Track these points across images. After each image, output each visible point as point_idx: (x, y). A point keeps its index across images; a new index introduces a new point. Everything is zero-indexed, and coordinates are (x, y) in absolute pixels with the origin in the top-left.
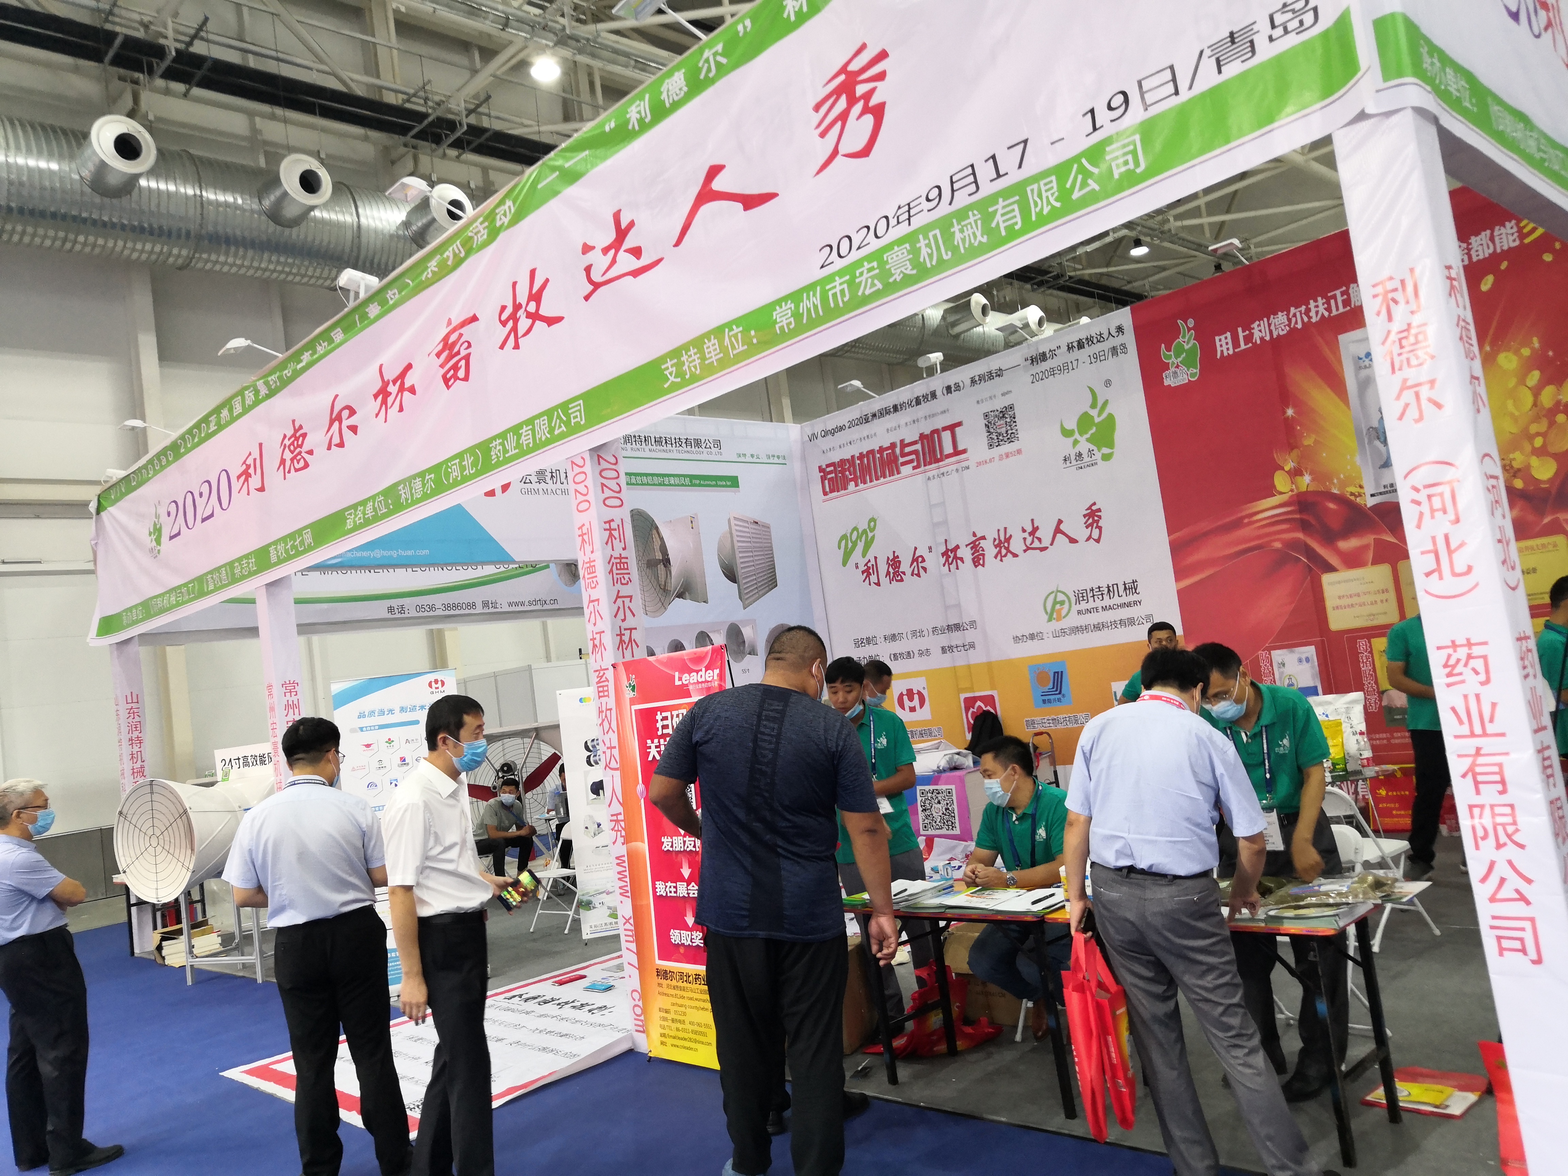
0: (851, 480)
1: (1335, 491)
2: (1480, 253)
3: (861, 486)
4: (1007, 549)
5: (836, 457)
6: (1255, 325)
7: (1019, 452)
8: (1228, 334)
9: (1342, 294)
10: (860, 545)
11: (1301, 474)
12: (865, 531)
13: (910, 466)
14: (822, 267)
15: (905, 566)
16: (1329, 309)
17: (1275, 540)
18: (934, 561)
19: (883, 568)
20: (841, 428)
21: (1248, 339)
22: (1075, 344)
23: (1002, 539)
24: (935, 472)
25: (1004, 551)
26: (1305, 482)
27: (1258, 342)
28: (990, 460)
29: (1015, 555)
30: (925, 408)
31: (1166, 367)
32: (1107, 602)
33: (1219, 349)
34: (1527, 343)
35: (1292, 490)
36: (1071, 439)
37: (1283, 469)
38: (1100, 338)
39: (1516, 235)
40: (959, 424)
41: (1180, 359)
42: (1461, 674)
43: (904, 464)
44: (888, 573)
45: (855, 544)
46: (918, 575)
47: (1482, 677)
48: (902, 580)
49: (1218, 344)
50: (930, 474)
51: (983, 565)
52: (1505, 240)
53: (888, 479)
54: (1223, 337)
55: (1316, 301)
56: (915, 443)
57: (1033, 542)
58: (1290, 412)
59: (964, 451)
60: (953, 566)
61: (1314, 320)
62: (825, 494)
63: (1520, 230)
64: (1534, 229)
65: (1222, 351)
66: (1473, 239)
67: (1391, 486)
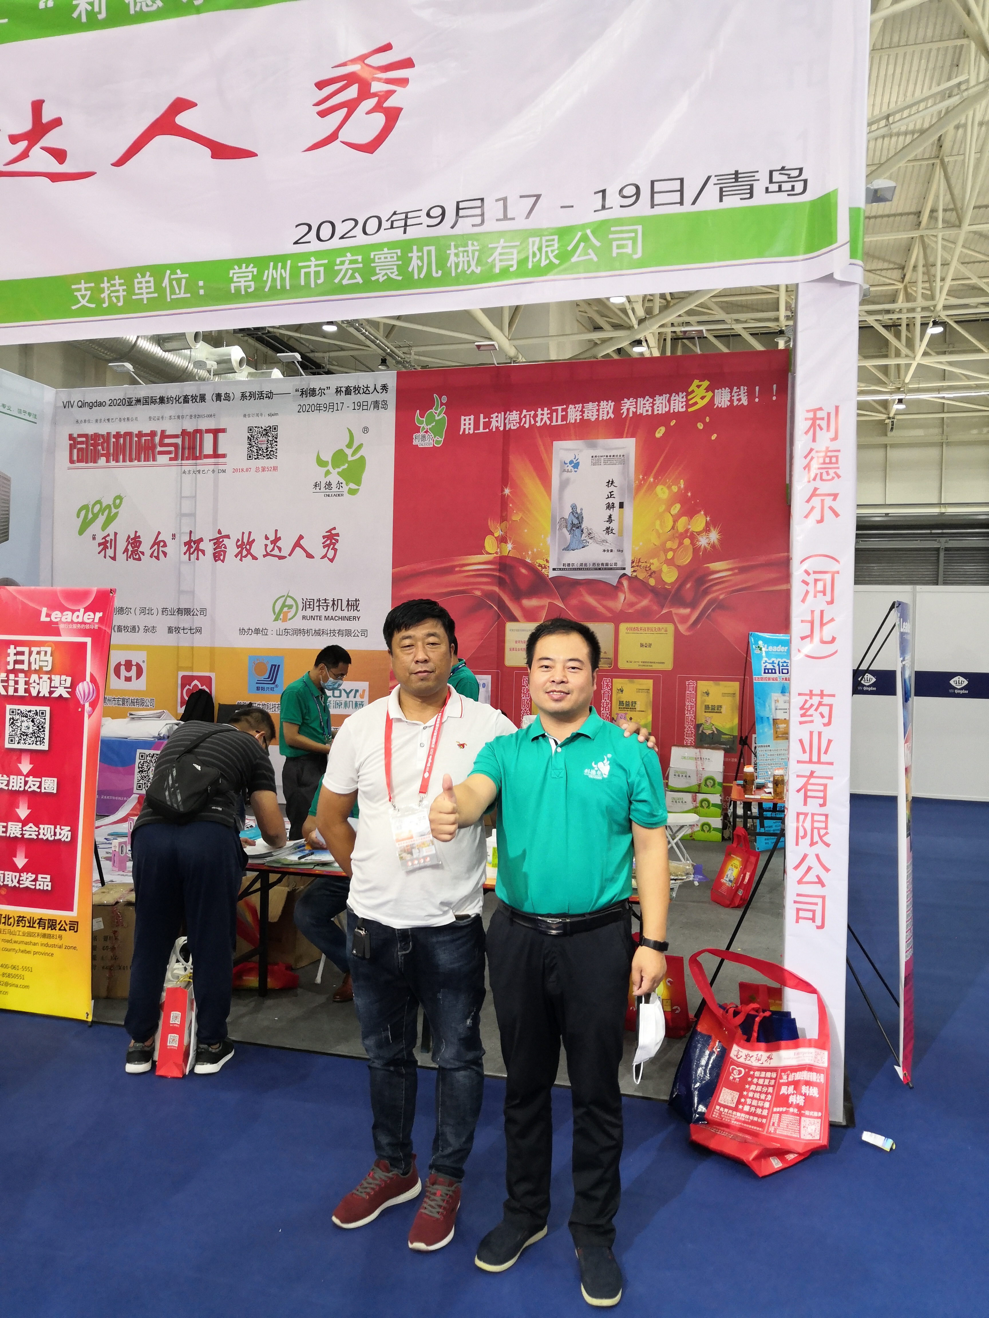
0: (103, 455)
1: (528, 560)
2: (660, 409)
3: (113, 463)
4: (249, 552)
5: (90, 429)
6: (494, 415)
7: (275, 469)
8: (472, 417)
9: (563, 410)
10: (102, 519)
11: (506, 542)
12: (108, 506)
13: (167, 457)
14: (296, 243)
15: (145, 547)
16: (550, 419)
17: (476, 589)
18: (175, 549)
19: (122, 544)
20: (101, 404)
21: (487, 425)
22: (343, 389)
23: (245, 541)
24: (191, 468)
25: (245, 553)
26: (508, 548)
27: (494, 430)
28: (247, 470)
29: (255, 558)
30: (191, 408)
31: (417, 430)
32: (330, 613)
33: (462, 427)
34: (676, 483)
35: (496, 553)
36: (326, 469)
37: (493, 534)
38: (366, 391)
39: (684, 403)
40: (223, 431)
41: (429, 427)
42: (811, 716)
43: (161, 453)
44: (126, 550)
45: (95, 516)
46: (157, 558)
47: (826, 720)
48: (139, 559)
49: (463, 422)
50: (186, 468)
51: (223, 561)
52: (677, 404)
53: (142, 463)
54: (467, 418)
55: (543, 410)
56: (176, 436)
57: (273, 549)
58: (507, 491)
59: (224, 456)
60: (193, 557)
61: (538, 424)
62: (72, 461)
63: (687, 401)
64: (696, 403)
65: (464, 429)
66: (657, 397)
67: (569, 565)
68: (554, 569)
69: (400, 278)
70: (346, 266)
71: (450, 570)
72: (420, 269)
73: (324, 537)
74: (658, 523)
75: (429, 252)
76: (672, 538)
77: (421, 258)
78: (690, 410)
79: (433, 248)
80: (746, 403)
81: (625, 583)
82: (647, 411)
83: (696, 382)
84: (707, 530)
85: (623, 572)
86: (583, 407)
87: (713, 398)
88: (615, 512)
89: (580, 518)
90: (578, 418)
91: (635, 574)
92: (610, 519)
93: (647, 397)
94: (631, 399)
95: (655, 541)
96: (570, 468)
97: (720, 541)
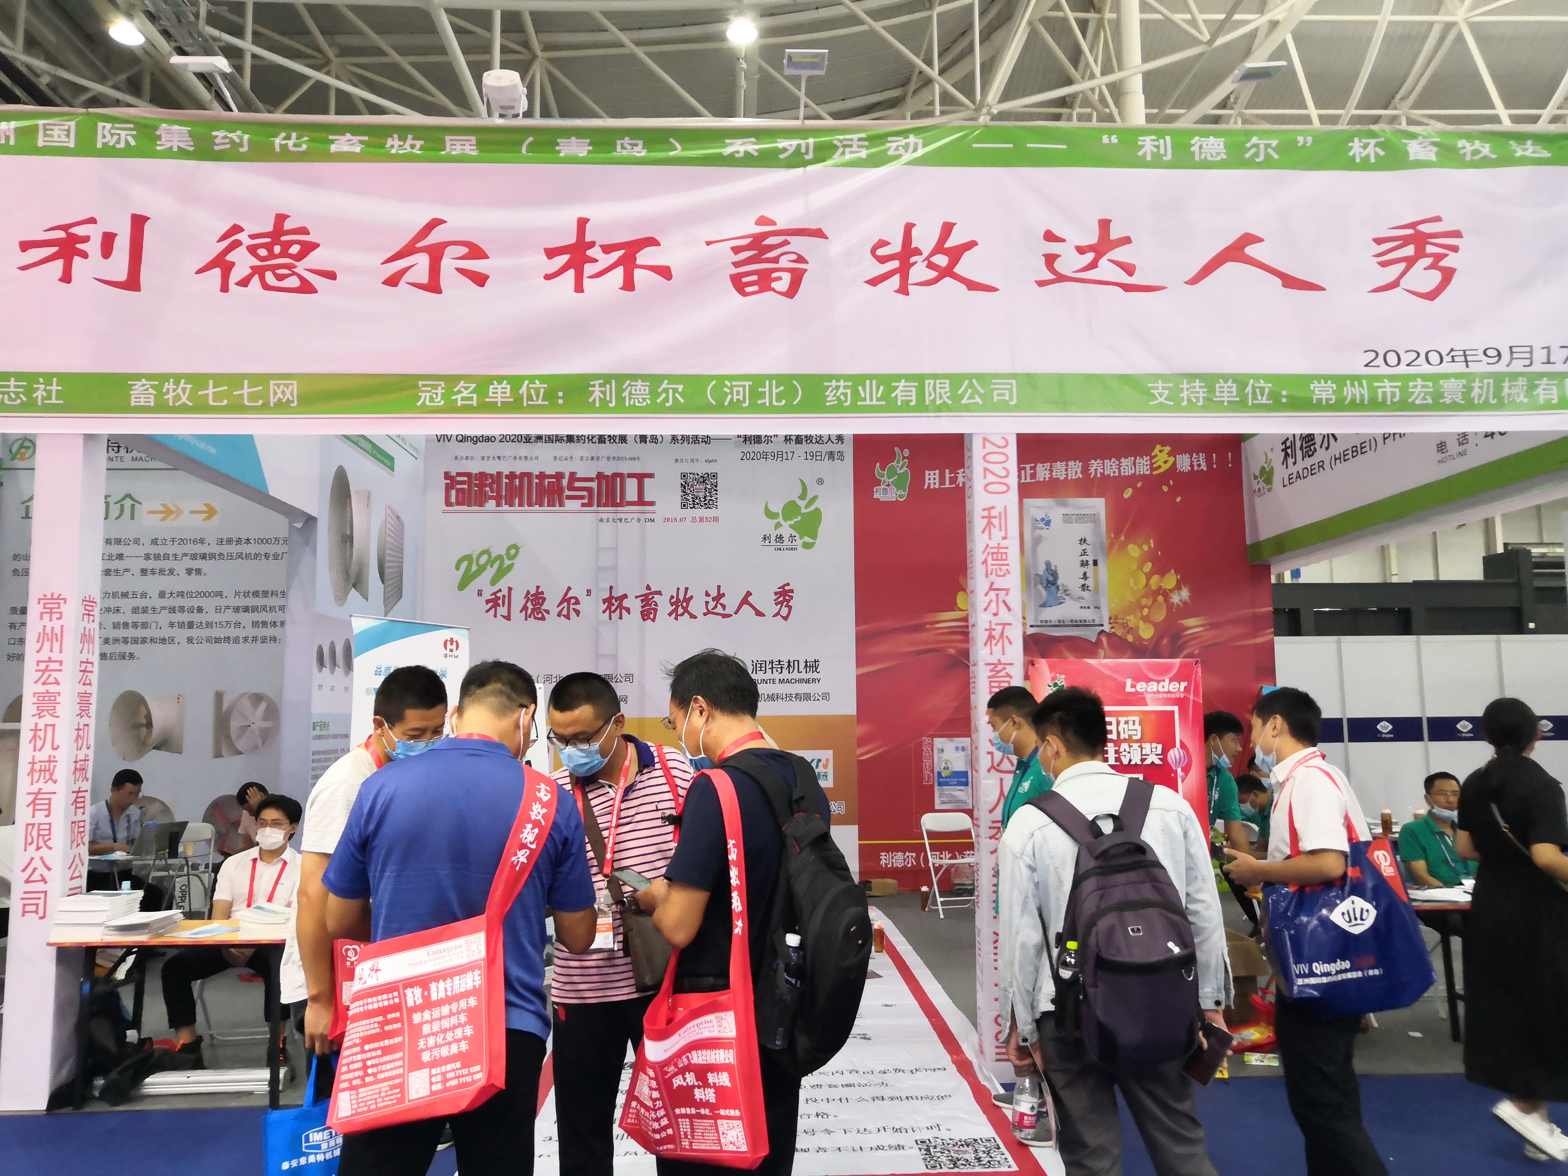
0: (491, 498)
2: (1126, 470)
3: (506, 507)
4: (686, 610)
5: (474, 468)
7: (716, 519)
8: (937, 472)
9: (1031, 468)
10: (490, 572)
12: (500, 557)
13: (579, 502)
14: (1366, 365)
15: (551, 604)
16: (1020, 477)
17: (950, 647)
18: (592, 607)
19: (518, 601)
20: (488, 439)
21: (955, 480)
22: (794, 438)
23: (681, 597)
24: (611, 516)
25: (680, 611)
27: (962, 485)
28: (681, 520)
29: (693, 617)
30: (607, 449)
32: (785, 675)
33: (927, 481)
34: (1147, 542)
36: (775, 521)
37: (965, 591)
38: (819, 440)
39: (1149, 466)
40: (651, 476)
41: (891, 480)
43: (570, 497)
44: (525, 608)
45: (482, 569)
46: (568, 617)
48: (543, 618)
49: (927, 477)
50: (604, 516)
51: (653, 620)
52: (1141, 467)
53: (546, 508)
54: (932, 473)
56: (590, 480)
57: (716, 607)
59: (652, 504)
60: (615, 615)
62: (448, 503)
63: (1152, 464)
64: (1160, 467)
65: (929, 484)
66: (1123, 460)
67: (1046, 621)
68: (1031, 626)
69: (1463, 402)
70: (1418, 389)
71: (920, 628)
72: (1480, 396)
73: (776, 593)
74: (1131, 581)
75: (1488, 383)
76: (1146, 596)
77: (1481, 388)
78: (1155, 473)
79: (1491, 381)
80: (1205, 469)
81: (1104, 640)
82: (1114, 472)
83: (1158, 447)
84: (1178, 587)
85: (1101, 628)
86: (1051, 466)
87: (1175, 463)
88: (1090, 570)
89: (1055, 574)
90: (1048, 476)
91: (1113, 630)
92: (1085, 576)
93: (1113, 459)
94: (1098, 461)
95: (1130, 598)
96: (1042, 525)
97: (1192, 597)
